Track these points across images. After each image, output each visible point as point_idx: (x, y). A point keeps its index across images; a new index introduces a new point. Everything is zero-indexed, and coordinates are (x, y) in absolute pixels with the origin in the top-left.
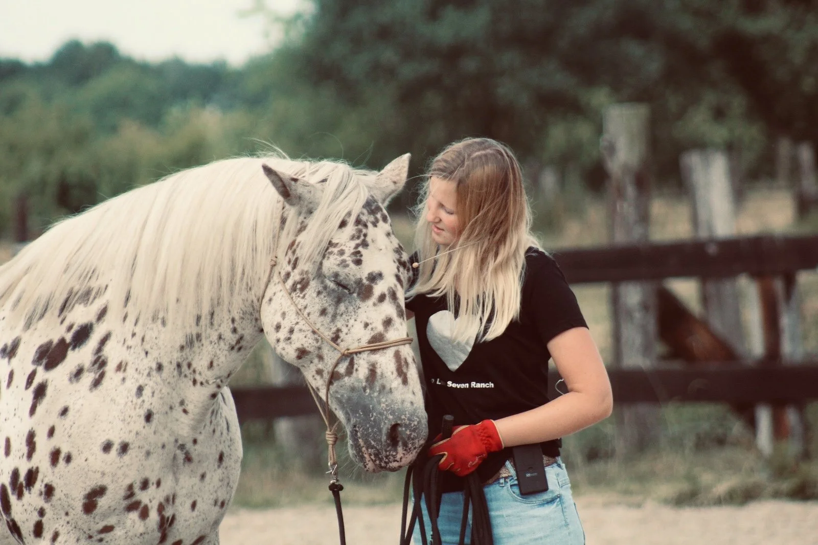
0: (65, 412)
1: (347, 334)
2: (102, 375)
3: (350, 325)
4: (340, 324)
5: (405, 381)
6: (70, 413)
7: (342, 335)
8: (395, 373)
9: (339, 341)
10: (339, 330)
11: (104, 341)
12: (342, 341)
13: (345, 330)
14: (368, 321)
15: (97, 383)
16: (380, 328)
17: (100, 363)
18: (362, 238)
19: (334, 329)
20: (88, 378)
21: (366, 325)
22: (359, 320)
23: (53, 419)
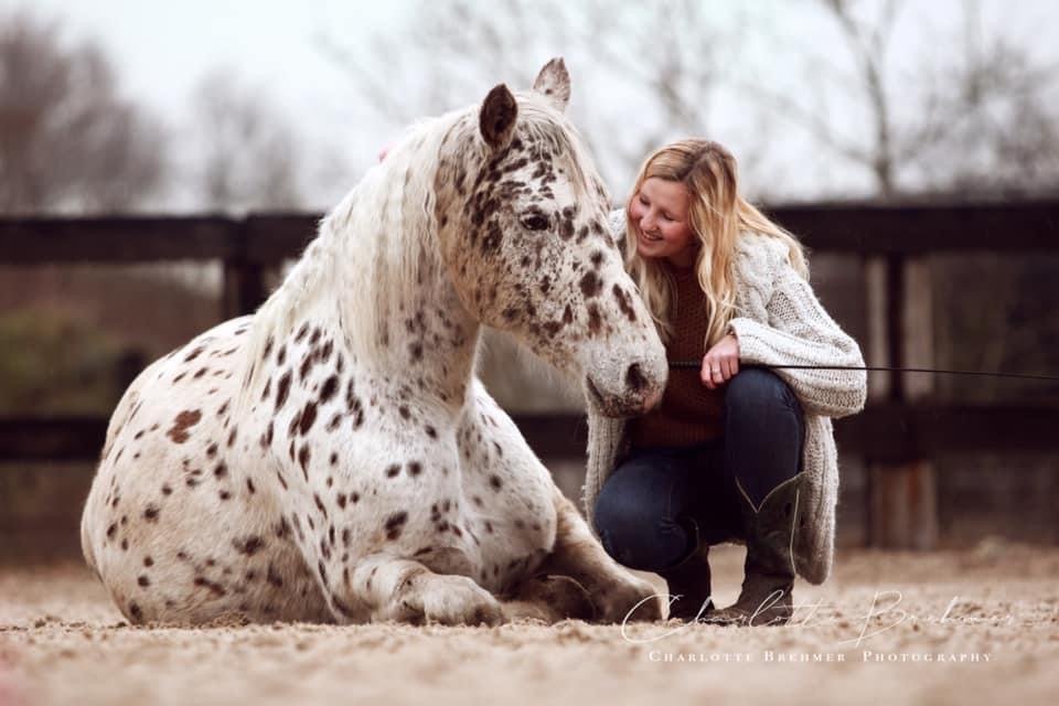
0: (334, 459)
1: (556, 280)
2: (361, 414)
3: (557, 270)
4: (546, 270)
5: (632, 317)
6: (341, 458)
7: (552, 283)
8: (619, 312)
9: (549, 290)
10: (546, 278)
11: (351, 386)
12: (552, 288)
13: (553, 276)
14: (577, 261)
15: (359, 422)
16: (590, 266)
17: (354, 404)
18: (547, 171)
19: (541, 277)
20: (348, 421)
21: (575, 266)
22: (566, 261)
23: (327, 471)
